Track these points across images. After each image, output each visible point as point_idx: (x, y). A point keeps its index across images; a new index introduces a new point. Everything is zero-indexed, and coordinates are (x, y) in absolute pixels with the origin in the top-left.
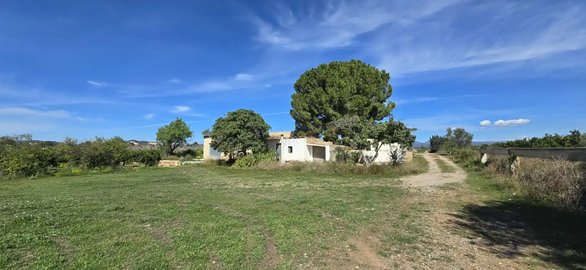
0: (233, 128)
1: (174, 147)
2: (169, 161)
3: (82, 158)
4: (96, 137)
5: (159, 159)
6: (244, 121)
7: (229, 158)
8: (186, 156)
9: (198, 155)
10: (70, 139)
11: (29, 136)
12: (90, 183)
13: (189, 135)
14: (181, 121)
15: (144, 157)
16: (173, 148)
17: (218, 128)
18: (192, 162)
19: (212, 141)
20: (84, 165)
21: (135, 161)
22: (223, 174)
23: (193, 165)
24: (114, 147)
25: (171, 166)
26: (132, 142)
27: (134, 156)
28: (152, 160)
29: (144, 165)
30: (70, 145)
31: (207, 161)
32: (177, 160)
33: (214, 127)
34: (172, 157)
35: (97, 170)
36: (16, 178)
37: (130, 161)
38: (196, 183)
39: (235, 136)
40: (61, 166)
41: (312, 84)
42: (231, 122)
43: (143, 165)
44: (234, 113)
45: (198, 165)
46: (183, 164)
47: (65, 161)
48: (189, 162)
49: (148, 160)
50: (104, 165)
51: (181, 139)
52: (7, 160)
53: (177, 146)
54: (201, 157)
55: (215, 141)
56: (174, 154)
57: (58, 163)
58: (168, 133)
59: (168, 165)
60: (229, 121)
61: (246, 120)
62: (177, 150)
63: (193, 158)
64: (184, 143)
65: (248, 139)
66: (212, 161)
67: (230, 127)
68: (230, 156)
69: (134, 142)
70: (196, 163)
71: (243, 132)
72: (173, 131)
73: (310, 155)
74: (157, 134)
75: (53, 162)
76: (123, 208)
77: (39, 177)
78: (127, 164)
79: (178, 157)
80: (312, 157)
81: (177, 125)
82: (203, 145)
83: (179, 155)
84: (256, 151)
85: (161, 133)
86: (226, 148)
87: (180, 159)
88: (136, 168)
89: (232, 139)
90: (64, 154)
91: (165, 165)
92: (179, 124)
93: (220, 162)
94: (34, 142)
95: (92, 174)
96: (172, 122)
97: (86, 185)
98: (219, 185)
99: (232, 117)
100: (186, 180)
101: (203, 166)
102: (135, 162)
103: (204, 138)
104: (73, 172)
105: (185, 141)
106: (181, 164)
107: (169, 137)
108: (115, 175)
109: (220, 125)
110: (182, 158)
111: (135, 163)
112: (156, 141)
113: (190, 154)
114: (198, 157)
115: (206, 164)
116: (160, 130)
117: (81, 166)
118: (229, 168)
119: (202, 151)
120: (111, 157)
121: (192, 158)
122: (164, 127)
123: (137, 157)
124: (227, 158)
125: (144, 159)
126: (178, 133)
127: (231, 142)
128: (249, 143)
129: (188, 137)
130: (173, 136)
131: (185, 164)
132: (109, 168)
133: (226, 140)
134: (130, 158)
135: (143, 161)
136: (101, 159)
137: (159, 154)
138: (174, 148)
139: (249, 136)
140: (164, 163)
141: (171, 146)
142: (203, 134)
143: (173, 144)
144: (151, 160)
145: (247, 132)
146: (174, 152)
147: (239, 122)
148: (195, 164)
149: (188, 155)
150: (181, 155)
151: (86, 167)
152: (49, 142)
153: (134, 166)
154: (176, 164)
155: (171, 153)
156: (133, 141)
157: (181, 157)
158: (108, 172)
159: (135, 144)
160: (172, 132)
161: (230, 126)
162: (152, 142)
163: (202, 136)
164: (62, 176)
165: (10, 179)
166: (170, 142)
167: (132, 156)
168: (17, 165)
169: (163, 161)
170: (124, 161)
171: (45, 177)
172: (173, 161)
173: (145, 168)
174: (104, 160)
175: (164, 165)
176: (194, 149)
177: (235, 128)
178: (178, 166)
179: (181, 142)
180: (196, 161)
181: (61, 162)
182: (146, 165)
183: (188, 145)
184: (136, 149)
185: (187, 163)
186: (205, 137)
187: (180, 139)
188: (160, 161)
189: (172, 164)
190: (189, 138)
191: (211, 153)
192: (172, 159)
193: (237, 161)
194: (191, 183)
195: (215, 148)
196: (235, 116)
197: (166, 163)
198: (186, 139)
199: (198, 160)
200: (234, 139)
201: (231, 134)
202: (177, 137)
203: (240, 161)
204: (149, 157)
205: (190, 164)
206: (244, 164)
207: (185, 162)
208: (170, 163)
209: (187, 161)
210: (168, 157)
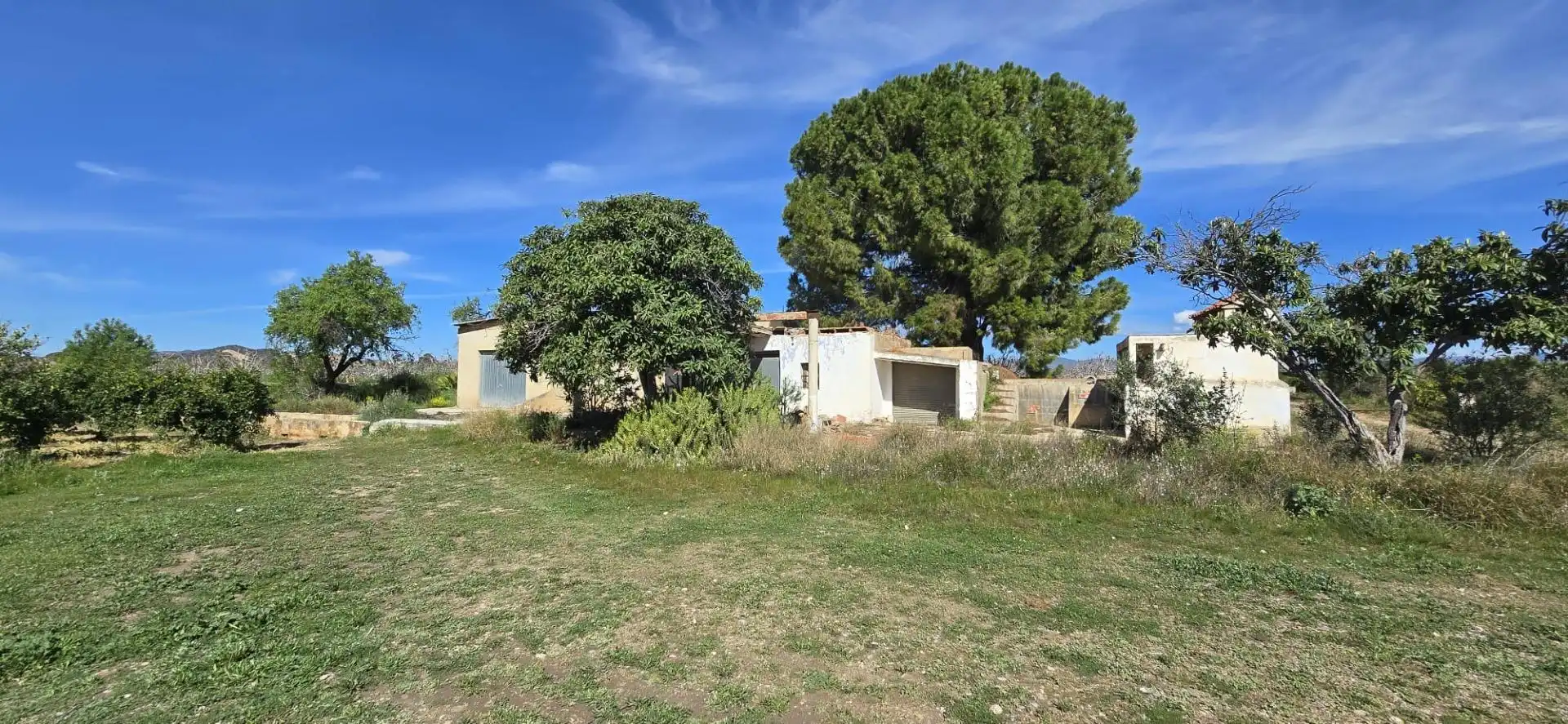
1: (343, 360)
2: (316, 417)
5: (262, 408)
6: (661, 239)
7: (571, 407)
8: (386, 399)
9: (437, 394)
13: (401, 316)
14: (367, 264)
16: (335, 366)
18: (410, 423)
28: (224, 417)
31: (479, 422)
32: (350, 413)
33: (516, 270)
34: (330, 399)
42: (599, 244)
44: (612, 205)
45: (439, 437)
46: (372, 429)
48: (396, 422)
51: (369, 332)
53: (353, 359)
54: (447, 398)
55: (522, 333)
56: (342, 390)
58: (313, 308)
59: (308, 434)
60: (591, 239)
61: (672, 236)
62: (348, 377)
63: (417, 405)
64: (381, 348)
65: (682, 322)
66: (501, 420)
67: (600, 265)
70: (427, 427)
71: (657, 292)
72: (336, 300)
73: (884, 398)
79: (357, 401)
80: (891, 403)
81: (353, 277)
83: (360, 393)
84: (715, 379)
85: (288, 311)
86: (578, 361)
87: (362, 408)
89: (610, 322)
91: (296, 432)
92: (359, 275)
93: (538, 425)
99: (602, 221)
105: (387, 343)
106: (366, 429)
107: (315, 321)
109: (546, 259)
110: (371, 403)
113: (403, 391)
114: (435, 401)
115: (473, 432)
119: (453, 378)
121: (412, 407)
126: (353, 306)
127: (604, 335)
128: (686, 343)
129: (395, 325)
130: (336, 317)
131: (381, 432)
133: (576, 328)
135: (173, 420)
138: (343, 367)
139: (682, 313)
140: (282, 424)
141: (327, 361)
143: (337, 351)
145: (674, 293)
146: (338, 381)
147: (637, 246)
148: (423, 433)
149: (396, 394)
150: (373, 392)
154: (344, 431)
155: (330, 383)
157: (370, 399)
160: (331, 305)
166: (322, 342)
169: (293, 416)
172: (333, 417)
175: (292, 431)
176: (420, 373)
178: (351, 438)
180: (428, 417)
185: (389, 427)
187: (364, 332)
189: (325, 428)
191: (490, 385)
192: (329, 409)
193: (624, 424)
195: (513, 364)
196: (618, 215)
197: (301, 424)
198: (389, 335)
199: (437, 410)
200: (619, 320)
201: (602, 297)
202: (353, 321)
203: (647, 425)
204: (202, 401)
205: (403, 429)
206: (665, 435)
207: (384, 422)
208: (317, 427)
209: (390, 416)
210: (313, 402)
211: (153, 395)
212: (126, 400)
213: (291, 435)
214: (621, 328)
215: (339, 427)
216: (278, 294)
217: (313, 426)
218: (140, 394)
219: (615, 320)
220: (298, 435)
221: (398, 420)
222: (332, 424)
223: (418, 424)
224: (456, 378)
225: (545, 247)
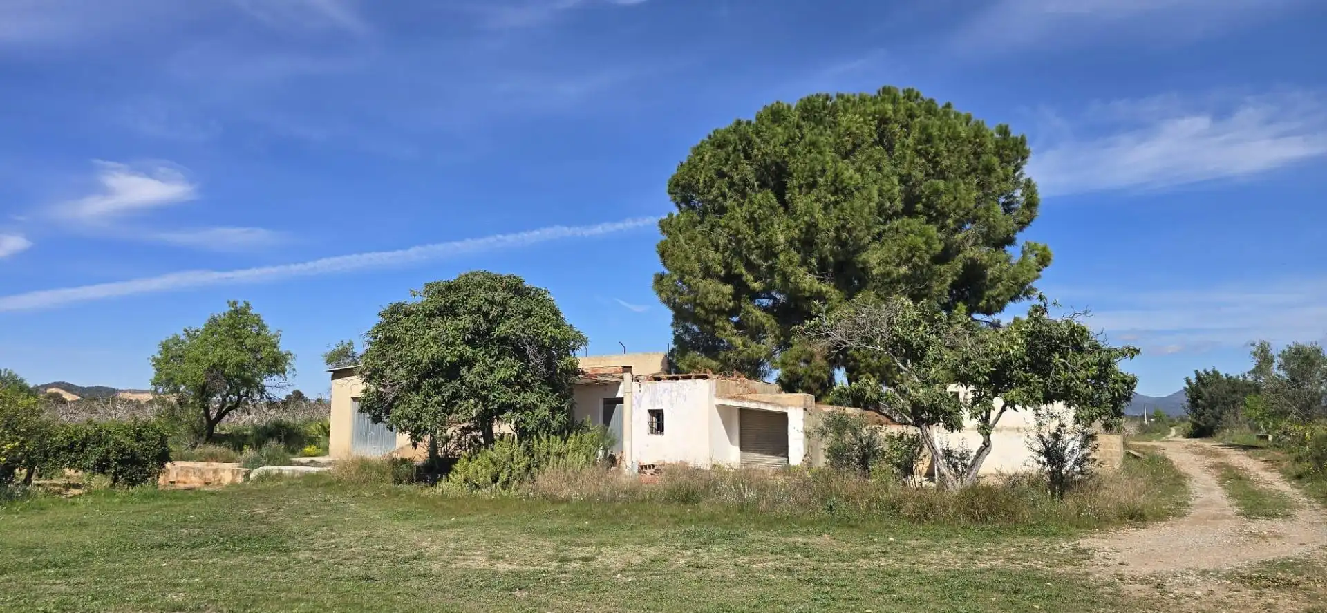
0: (447, 344)
1: (219, 411)
2: (200, 465)
5: (164, 458)
6: (486, 315)
7: (427, 454)
8: (264, 447)
9: (311, 443)
13: (276, 364)
14: (246, 313)
15: (108, 452)
16: (214, 415)
17: (390, 340)
18: (286, 469)
19: (365, 392)
21: (73, 464)
22: (407, 517)
23: (292, 481)
25: (207, 484)
26: (53, 390)
27: (70, 449)
28: (138, 464)
29: (107, 482)
31: (345, 466)
32: (231, 461)
33: (376, 338)
34: (211, 448)
37: (55, 464)
38: (308, 554)
39: (452, 372)
41: (736, 178)
42: (437, 321)
43: (101, 482)
44: (449, 288)
45: (311, 481)
46: (252, 476)
48: (274, 469)
49: (121, 462)
51: (248, 383)
53: (230, 409)
54: (320, 448)
55: (378, 391)
56: (219, 440)
58: (197, 361)
59: (195, 481)
60: (431, 315)
61: (495, 312)
62: (225, 426)
63: (293, 452)
64: (257, 396)
65: (502, 382)
66: (364, 465)
67: (435, 338)
68: (433, 447)
69: (61, 392)
70: (301, 473)
71: (483, 360)
72: (218, 352)
73: (731, 442)
74: (158, 361)
78: (40, 476)
79: (234, 450)
80: (737, 450)
81: (232, 327)
82: (327, 406)
83: (237, 441)
84: (529, 429)
85: (170, 359)
86: (418, 415)
87: (241, 458)
88: (77, 492)
89: (442, 384)
91: (183, 479)
92: (238, 323)
93: (393, 470)
96: (215, 319)
98: (395, 561)
99: (441, 301)
100: (272, 541)
101: (328, 486)
102: (70, 467)
103: (334, 377)
105: (262, 391)
106: (247, 475)
107: (199, 372)
109: (398, 331)
110: (248, 453)
111: (68, 472)
112: (150, 387)
113: (280, 440)
114: (308, 450)
115: (340, 475)
116: (166, 348)
118: (428, 491)
119: (326, 426)
121: (288, 455)
122: (183, 338)
123: (82, 451)
124: (420, 454)
125: (106, 459)
126: (233, 356)
127: (438, 393)
128: (504, 399)
129: (270, 373)
130: (216, 368)
131: (261, 478)
133: (417, 388)
134: (54, 455)
135: (102, 467)
137: (163, 440)
138: (220, 416)
139: (502, 374)
140: (181, 472)
141: (207, 410)
142: (328, 362)
143: (216, 400)
144: (133, 460)
145: (499, 357)
146: (217, 430)
147: (466, 322)
148: (297, 479)
149: (273, 443)
150: (247, 441)
153: (68, 487)
154: (227, 478)
155: (207, 433)
156: (58, 385)
157: (247, 450)
159: (68, 397)
160: (213, 357)
161: (433, 333)
162: (130, 391)
163: (325, 370)
166: (204, 393)
167: (61, 446)
169: (179, 464)
170: (30, 464)
172: (215, 465)
173: (110, 492)
175: (179, 478)
176: (294, 423)
177: (453, 343)
178: (233, 484)
179: (247, 393)
180: (302, 465)
182: (116, 480)
183: (271, 404)
184: (74, 419)
185: (267, 474)
186: (337, 375)
187: (243, 382)
188: (168, 465)
189: (209, 476)
190: (275, 377)
191: (360, 435)
192: (212, 458)
193: (458, 467)
194: (287, 551)
195: (374, 415)
196: (452, 296)
197: (188, 471)
198: (264, 382)
199: (308, 459)
200: (450, 382)
201: (437, 363)
202: (233, 373)
203: (472, 467)
204: (124, 449)
205: (280, 475)
206: (484, 476)
207: (262, 469)
208: (202, 474)
209: (268, 464)
210: (197, 451)
211: (84, 445)
212: (64, 449)
213: (179, 482)
214: (450, 388)
215: (222, 474)
216: (163, 344)
217: (198, 474)
218: (73, 444)
219: (446, 382)
220: (185, 483)
221: (276, 467)
222: (216, 471)
223: (294, 471)
224: (329, 427)
225: (398, 319)
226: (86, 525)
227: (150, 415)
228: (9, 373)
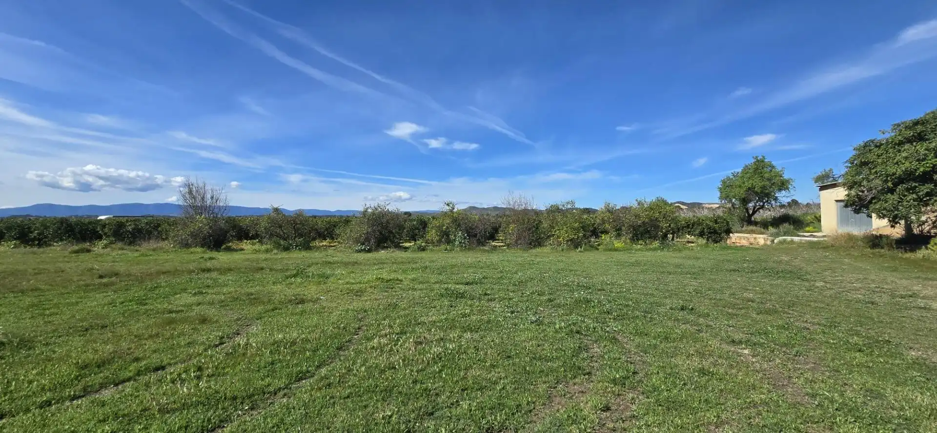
0: (918, 160)
1: (754, 210)
2: (746, 235)
3: (623, 228)
4: (637, 200)
5: (728, 231)
7: (904, 232)
8: (781, 227)
9: (808, 225)
10: (609, 204)
11: (573, 203)
12: (637, 263)
13: (783, 185)
14: (763, 162)
15: (704, 229)
16: (751, 212)
17: (864, 164)
18: (796, 239)
19: (848, 195)
20: (626, 238)
21: (689, 233)
22: (895, 270)
23: (800, 244)
24: (660, 213)
25: (751, 244)
26: (677, 205)
27: (688, 226)
28: (717, 233)
29: (704, 241)
30: (609, 211)
31: (836, 238)
32: (762, 233)
33: (853, 163)
34: (751, 227)
35: (641, 244)
36: (567, 249)
37: (682, 233)
38: (822, 284)
40: (603, 238)
42: (907, 146)
43: (702, 241)
44: (916, 123)
45: (812, 245)
46: (776, 241)
47: (605, 232)
48: (789, 238)
49: (710, 233)
50: (649, 238)
51: (768, 195)
52: (559, 230)
53: (759, 209)
54: (814, 228)
55: (858, 195)
56: (756, 223)
57: (600, 234)
58: (740, 186)
59: (744, 242)
60: (901, 143)
62: (757, 217)
63: (798, 230)
64: (773, 202)
66: (850, 238)
67: (906, 158)
68: (908, 228)
69: (680, 205)
70: (806, 241)
72: (751, 181)
74: (720, 189)
75: (596, 233)
76: (692, 309)
77: (585, 250)
78: (677, 238)
79: (764, 229)
81: (756, 169)
82: (819, 205)
83: (765, 225)
85: (726, 188)
87: (768, 232)
88: (692, 245)
89: (916, 187)
90: (604, 223)
91: (738, 241)
92: (760, 167)
93: (876, 242)
94: (577, 209)
95: (636, 250)
96: (747, 166)
97: (633, 264)
98: (893, 296)
99: (909, 133)
100: (797, 275)
101: (824, 248)
102: (689, 235)
104: (616, 245)
105: (776, 199)
106: (773, 241)
107: (742, 192)
108: (665, 253)
109: (871, 157)
110: (772, 230)
111: (688, 236)
112: (718, 201)
113: (790, 224)
114: (807, 229)
115: (832, 243)
116: (724, 182)
117: (623, 238)
118: (908, 255)
119: (818, 216)
120: (657, 227)
121: (795, 231)
122: (731, 177)
123: (692, 228)
124: (898, 232)
125: (703, 231)
126: (758, 184)
129: (780, 190)
130: (750, 190)
131: (781, 243)
132: (656, 244)
133: (892, 191)
134: (682, 230)
135: (701, 234)
136: (644, 230)
137: (728, 223)
138: (754, 212)
140: (738, 238)
141: (747, 210)
142: (816, 182)
143: (751, 205)
144: (715, 232)
146: (754, 218)
148: (803, 243)
149: (786, 225)
150: (769, 224)
151: (628, 241)
152: (587, 209)
153: (689, 242)
154: (762, 242)
155: (748, 220)
156: (678, 202)
158: (655, 249)
159: (682, 206)
160: (748, 184)
161: (904, 154)
162: (707, 204)
163: (815, 187)
164: (605, 250)
165: (563, 250)
166: (745, 201)
167: (684, 226)
168: (566, 235)
169: (736, 235)
170: (673, 233)
171: (591, 251)
172: (754, 235)
173: (707, 245)
174: (648, 232)
176: (795, 214)
177: (924, 160)
178: (765, 245)
179: (767, 201)
180: (805, 236)
181: (602, 232)
182: (708, 240)
183: (782, 206)
184: (685, 215)
185: (785, 241)
186: (822, 188)
187: (765, 195)
188: (731, 235)
189: (752, 240)
190: (783, 192)
191: (843, 220)
192: (752, 232)
193: (934, 240)
194: (807, 280)
195: (855, 209)
196: (919, 128)
197: (741, 238)
198: (777, 195)
199: (810, 234)
201: (910, 174)
202: (759, 191)
204: (710, 228)
205: (792, 241)
207: (781, 238)
208: (748, 239)
209: (784, 236)
210: (744, 229)
211: (693, 225)
212: (685, 227)
213: (736, 243)
214: (924, 189)
215: (759, 240)
216: (722, 181)
217: (746, 239)
219: (920, 185)
220: (740, 243)
221: (790, 237)
222: (755, 238)
223: (801, 240)
224: (820, 216)
225: (870, 150)
226: (699, 258)
227: (720, 213)
228: (661, 198)
